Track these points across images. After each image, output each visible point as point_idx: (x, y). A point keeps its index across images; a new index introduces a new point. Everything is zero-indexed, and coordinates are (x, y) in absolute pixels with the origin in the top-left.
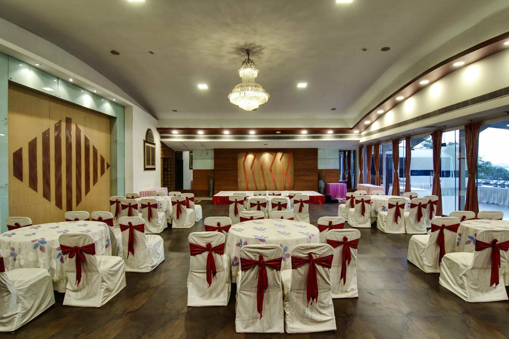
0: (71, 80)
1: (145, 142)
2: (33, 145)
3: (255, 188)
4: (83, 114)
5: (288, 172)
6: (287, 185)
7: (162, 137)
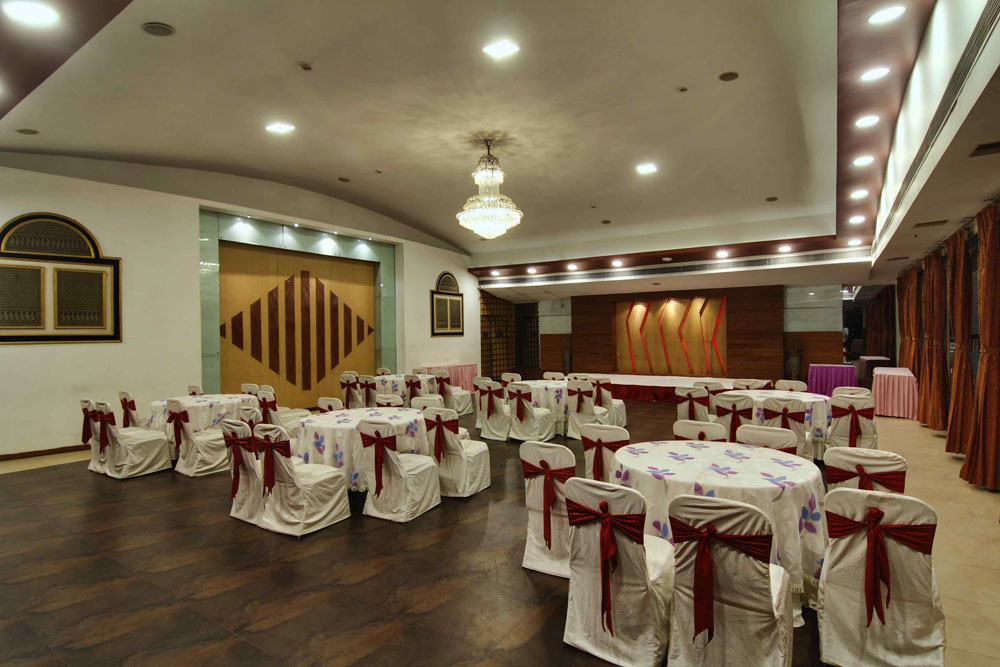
0: (296, 225)
1: (433, 293)
2: (256, 307)
3: (648, 369)
4: (326, 263)
5: (718, 340)
6: (716, 366)
7: (481, 283)
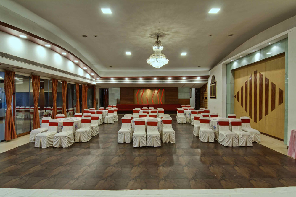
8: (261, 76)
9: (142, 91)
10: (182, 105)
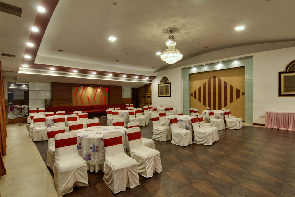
4: (222, 72)
8: (220, 81)
9: (83, 88)
10: (126, 105)
